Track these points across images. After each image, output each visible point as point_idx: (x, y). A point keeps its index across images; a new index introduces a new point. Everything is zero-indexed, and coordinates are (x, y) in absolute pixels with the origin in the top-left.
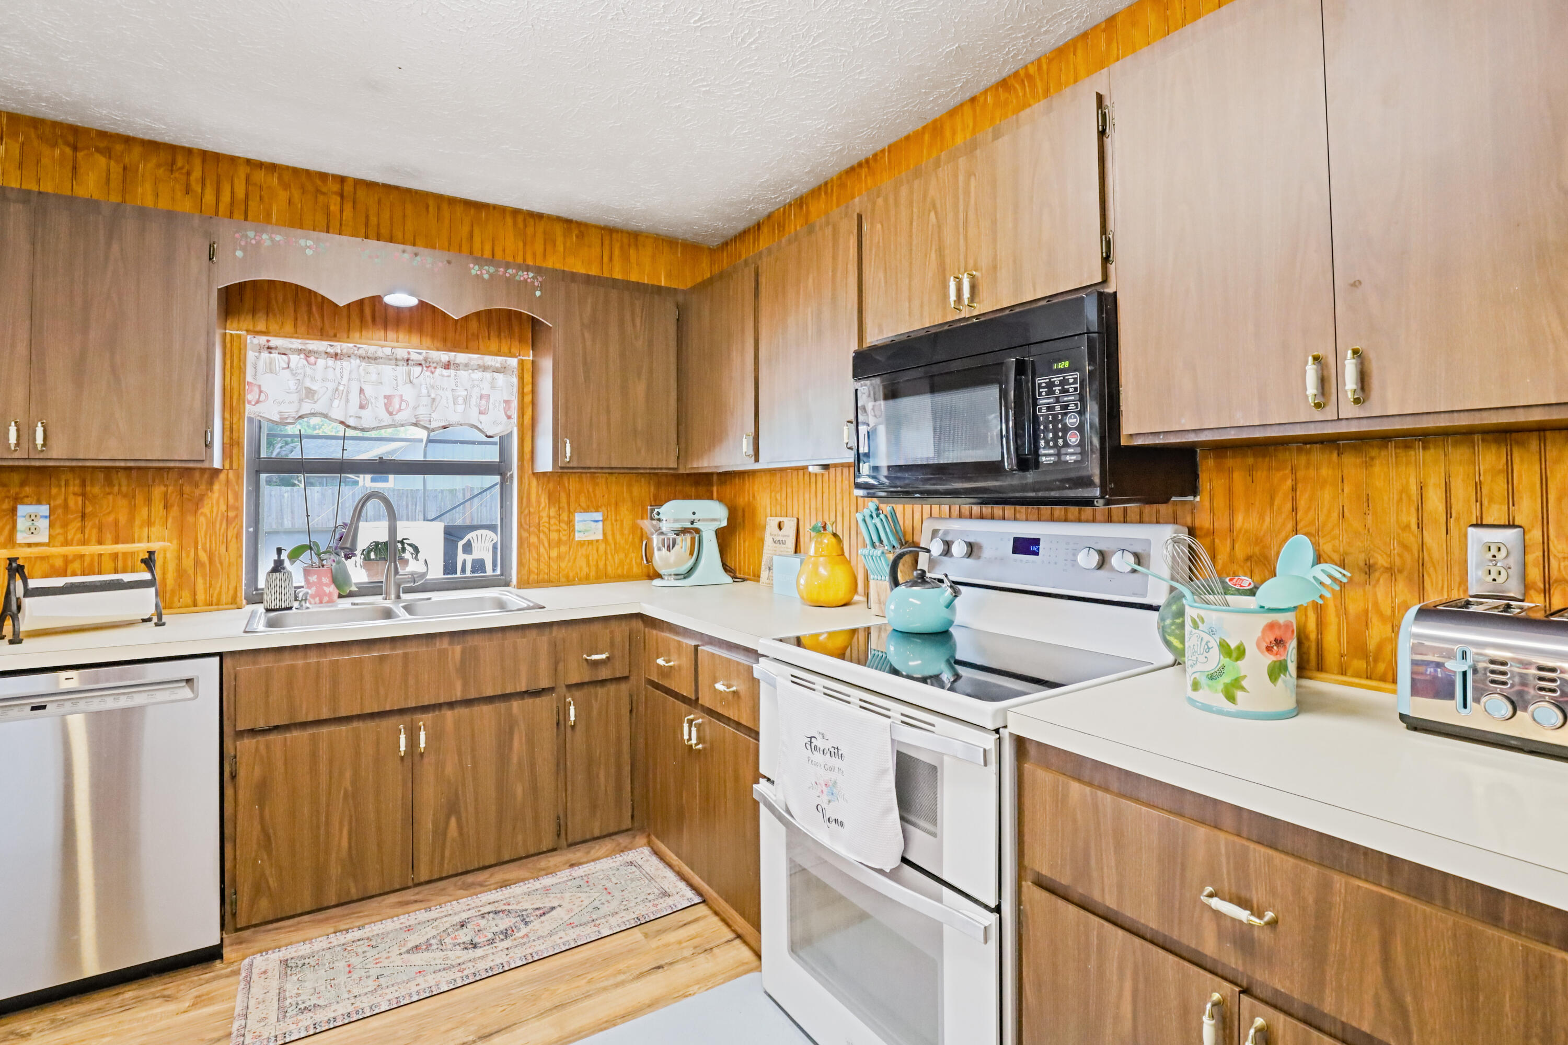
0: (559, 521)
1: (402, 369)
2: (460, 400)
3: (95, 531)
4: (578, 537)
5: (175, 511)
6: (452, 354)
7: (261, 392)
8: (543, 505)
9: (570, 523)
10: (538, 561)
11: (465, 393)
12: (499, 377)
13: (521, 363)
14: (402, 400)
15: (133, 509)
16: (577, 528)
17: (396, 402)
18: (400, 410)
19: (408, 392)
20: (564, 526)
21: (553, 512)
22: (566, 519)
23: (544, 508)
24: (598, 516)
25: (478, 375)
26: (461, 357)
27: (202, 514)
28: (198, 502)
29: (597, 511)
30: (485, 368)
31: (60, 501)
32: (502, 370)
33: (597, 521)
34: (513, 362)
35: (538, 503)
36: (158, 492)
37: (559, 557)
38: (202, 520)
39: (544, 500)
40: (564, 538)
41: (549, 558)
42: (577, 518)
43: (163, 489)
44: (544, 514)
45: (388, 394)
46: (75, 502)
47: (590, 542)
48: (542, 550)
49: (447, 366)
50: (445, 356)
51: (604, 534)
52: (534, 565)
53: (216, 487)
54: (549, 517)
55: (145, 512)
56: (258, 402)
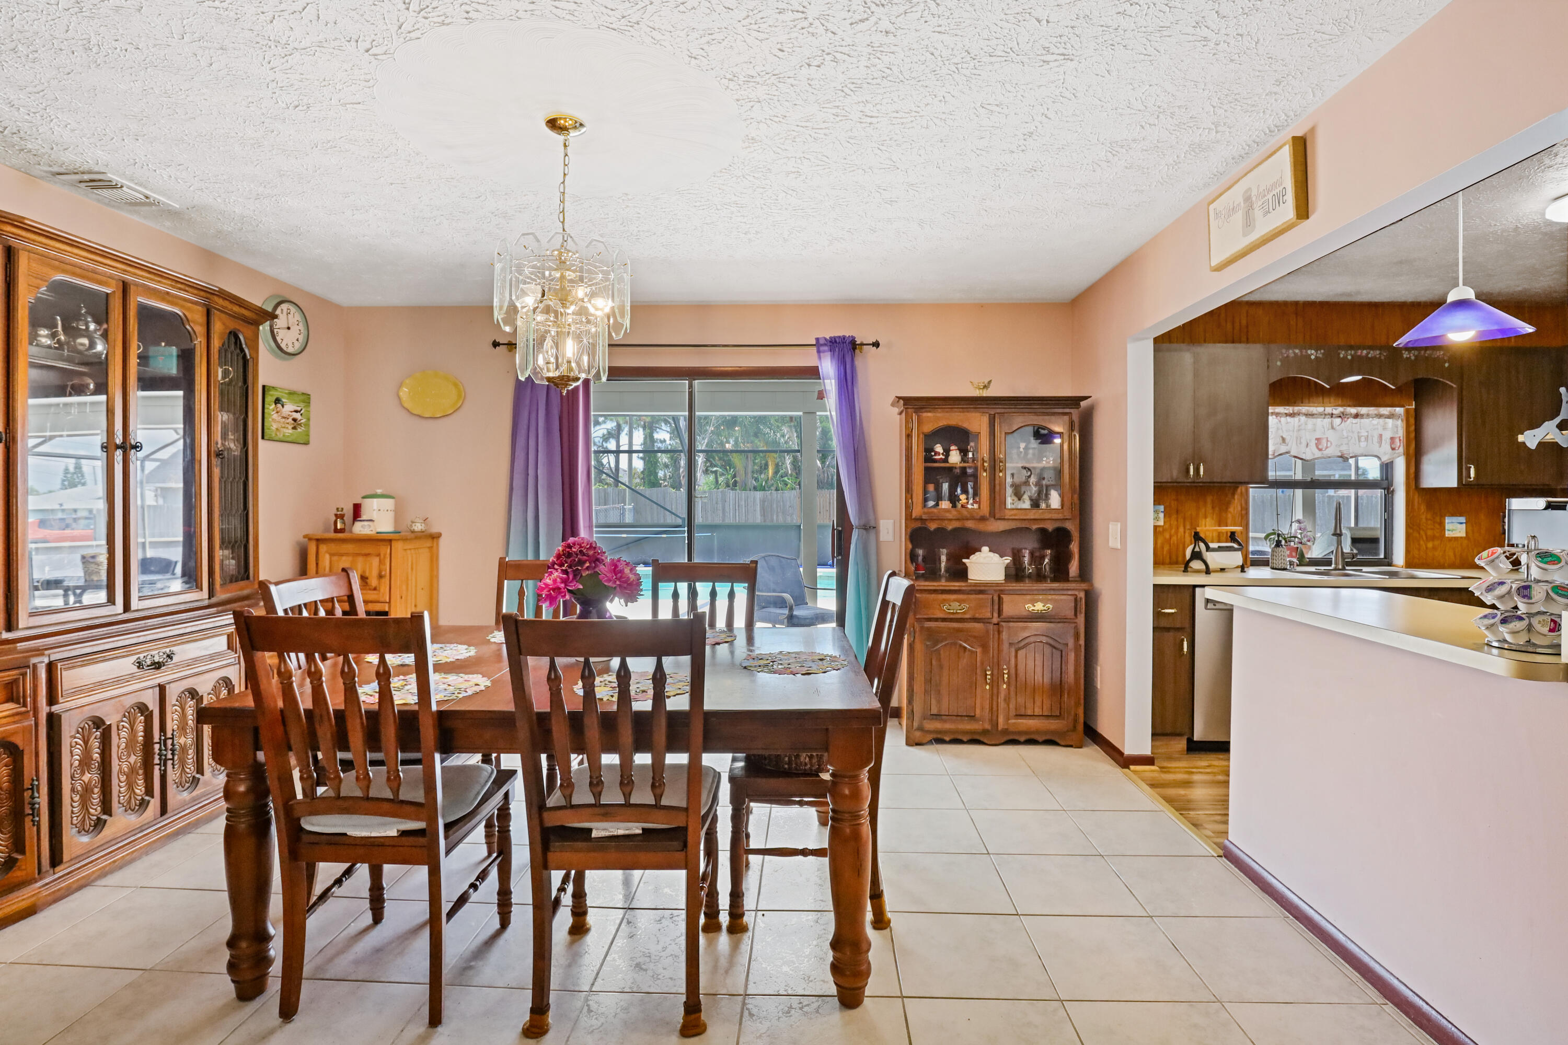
0: (1434, 522)
1: (1328, 420)
2: (1363, 439)
3: (1182, 520)
4: (1448, 534)
5: (1217, 509)
6: (1359, 409)
8: (1422, 511)
9: (1442, 525)
10: (1419, 550)
11: (1366, 434)
12: (1390, 421)
13: (1409, 411)
14: (1328, 441)
15: (1198, 508)
16: (1447, 528)
17: (1324, 441)
18: (1327, 447)
19: (1331, 435)
20: (1437, 526)
21: (1429, 516)
22: (1438, 521)
23: (1423, 513)
24: (1463, 519)
25: (1376, 421)
26: (1364, 410)
27: (1230, 512)
28: (1228, 504)
29: (1461, 515)
30: (1380, 416)
31: (1168, 504)
32: (1391, 416)
33: (1461, 523)
34: (1400, 410)
35: (1419, 509)
36: (1209, 499)
37: (1434, 548)
38: (1229, 516)
39: (1423, 508)
40: (1437, 535)
41: (1427, 548)
42: (1447, 521)
43: (1211, 497)
44: (1423, 517)
45: (1318, 437)
46: (1174, 504)
47: (1456, 539)
48: (1422, 542)
49: (1356, 416)
50: (1353, 410)
51: (1467, 533)
52: (1416, 552)
53: (1236, 497)
54: (1427, 519)
55: (1203, 510)
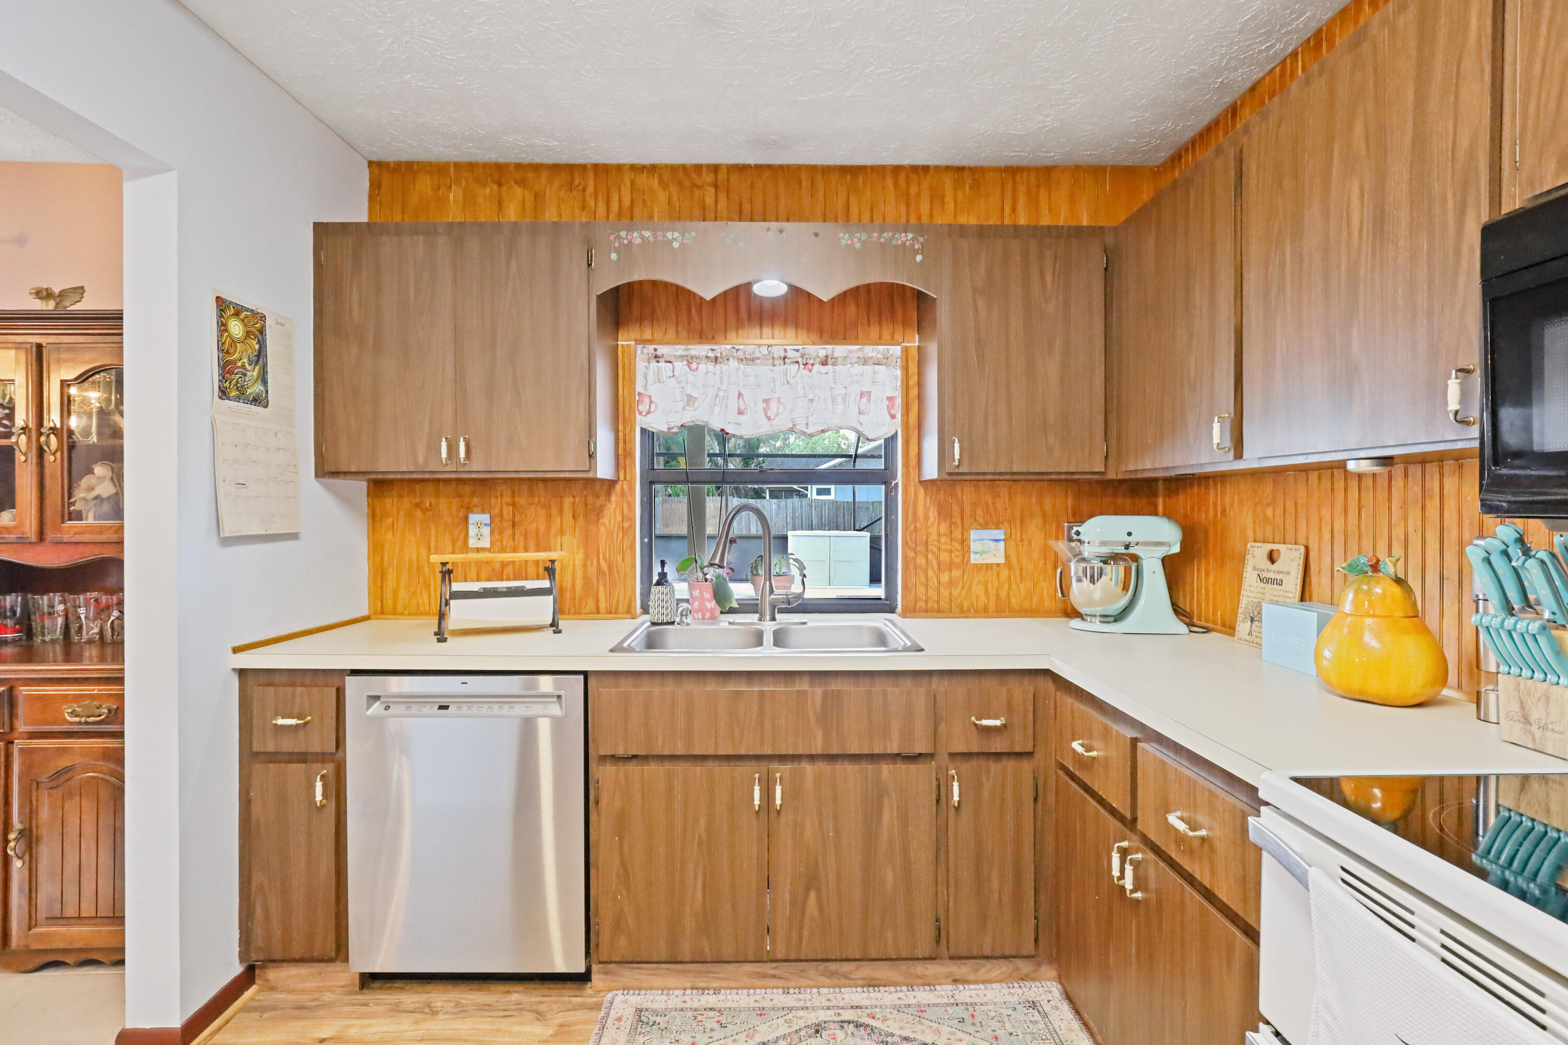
0: (951, 539)
1: (779, 369)
2: (839, 399)
3: (522, 539)
4: (974, 559)
5: (581, 520)
6: (830, 347)
7: (651, 402)
8: (932, 519)
9: (964, 542)
10: (927, 586)
11: (844, 391)
12: (881, 369)
13: (906, 351)
14: (780, 403)
15: (549, 517)
16: (972, 548)
17: (773, 404)
18: (778, 414)
19: (785, 394)
20: (957, 545)
21: (944, 527)
22: (959, 537)
23: (933, 523)
24: (999, 534)
25: (858, 368)
26: (840, 350)
27: (603, 524)
28: (599, 512)
29: (997, 527)
30: (865, 361)
31: (496, 511)
32: (884, 361)
33: (997, 541)
34: (896, 350)
35: (926, 517)
36: (568, 502)
37: (951, 583)
38: (602, 529)
39: (933, 514)
40: (958, 560)
41: (939, 582)
42: (972, 537)
43: (571, 499)
44: (933, 530)
45: (766, 397)
46: (507, 511)
47: (989, 567)
48: (931, 573)
49: (825, 361)
50: (822, 350)
51: (1007, 556)
52: (921, 590)
53: (613, 498)
54: (939, 535)
55: (558, 522)
56: (649, 412)
